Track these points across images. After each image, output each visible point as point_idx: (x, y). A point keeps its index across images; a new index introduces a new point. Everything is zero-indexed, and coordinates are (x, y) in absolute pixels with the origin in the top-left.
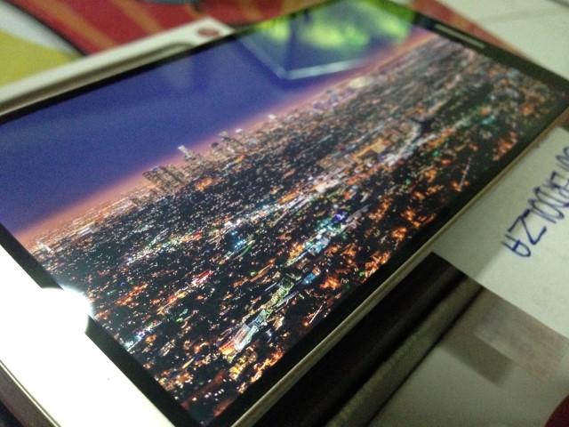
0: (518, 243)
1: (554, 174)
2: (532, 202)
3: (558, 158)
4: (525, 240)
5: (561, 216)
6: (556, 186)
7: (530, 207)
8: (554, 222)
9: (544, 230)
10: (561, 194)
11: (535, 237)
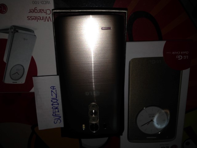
0: (53, 89)
1: (58, 112)
2: (57, 100)
3: (61, 117)
4: (53, 90)
5: (52, 101)
6: (57, 108)
7: (57, 99)
8: (52, 99)
9: (52, 95)
10: (55, 107)
11: (52, 92)
